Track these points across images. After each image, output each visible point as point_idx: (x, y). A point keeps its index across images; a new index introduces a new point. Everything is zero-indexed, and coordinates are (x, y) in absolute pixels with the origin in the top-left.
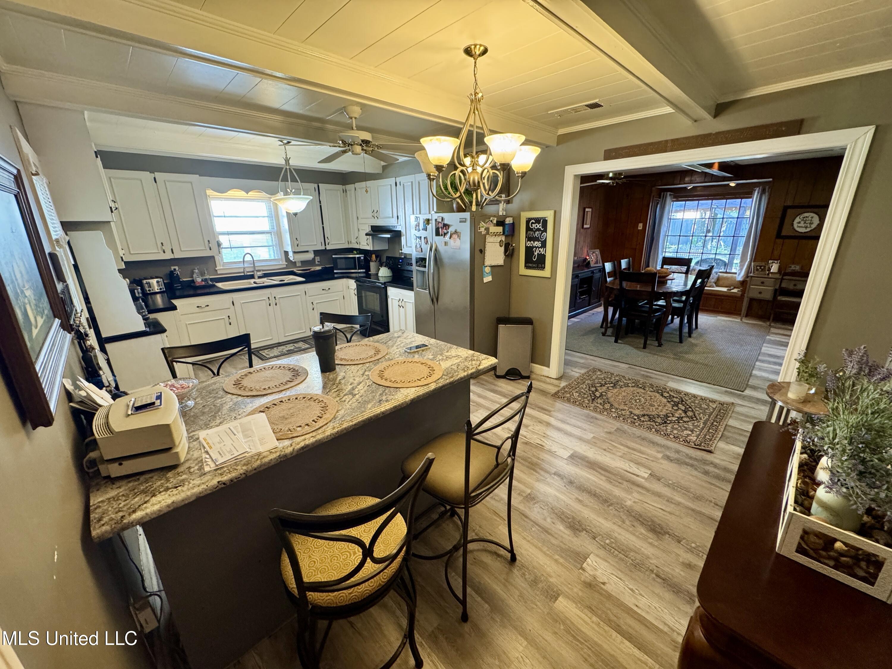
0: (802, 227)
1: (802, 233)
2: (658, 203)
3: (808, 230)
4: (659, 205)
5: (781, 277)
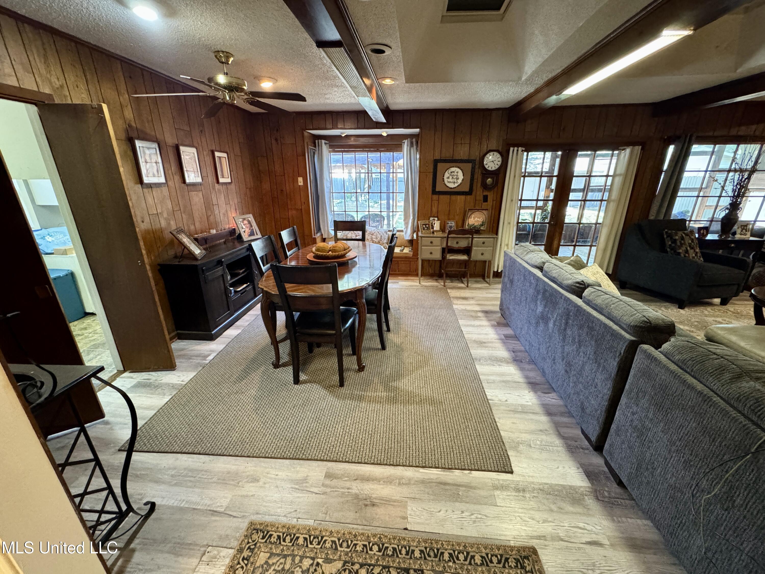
0: (451, 182)
1: (451, 188)
2: (314, 153)
3: (456, 185)
4: (316, 156)
5: (446, 235)
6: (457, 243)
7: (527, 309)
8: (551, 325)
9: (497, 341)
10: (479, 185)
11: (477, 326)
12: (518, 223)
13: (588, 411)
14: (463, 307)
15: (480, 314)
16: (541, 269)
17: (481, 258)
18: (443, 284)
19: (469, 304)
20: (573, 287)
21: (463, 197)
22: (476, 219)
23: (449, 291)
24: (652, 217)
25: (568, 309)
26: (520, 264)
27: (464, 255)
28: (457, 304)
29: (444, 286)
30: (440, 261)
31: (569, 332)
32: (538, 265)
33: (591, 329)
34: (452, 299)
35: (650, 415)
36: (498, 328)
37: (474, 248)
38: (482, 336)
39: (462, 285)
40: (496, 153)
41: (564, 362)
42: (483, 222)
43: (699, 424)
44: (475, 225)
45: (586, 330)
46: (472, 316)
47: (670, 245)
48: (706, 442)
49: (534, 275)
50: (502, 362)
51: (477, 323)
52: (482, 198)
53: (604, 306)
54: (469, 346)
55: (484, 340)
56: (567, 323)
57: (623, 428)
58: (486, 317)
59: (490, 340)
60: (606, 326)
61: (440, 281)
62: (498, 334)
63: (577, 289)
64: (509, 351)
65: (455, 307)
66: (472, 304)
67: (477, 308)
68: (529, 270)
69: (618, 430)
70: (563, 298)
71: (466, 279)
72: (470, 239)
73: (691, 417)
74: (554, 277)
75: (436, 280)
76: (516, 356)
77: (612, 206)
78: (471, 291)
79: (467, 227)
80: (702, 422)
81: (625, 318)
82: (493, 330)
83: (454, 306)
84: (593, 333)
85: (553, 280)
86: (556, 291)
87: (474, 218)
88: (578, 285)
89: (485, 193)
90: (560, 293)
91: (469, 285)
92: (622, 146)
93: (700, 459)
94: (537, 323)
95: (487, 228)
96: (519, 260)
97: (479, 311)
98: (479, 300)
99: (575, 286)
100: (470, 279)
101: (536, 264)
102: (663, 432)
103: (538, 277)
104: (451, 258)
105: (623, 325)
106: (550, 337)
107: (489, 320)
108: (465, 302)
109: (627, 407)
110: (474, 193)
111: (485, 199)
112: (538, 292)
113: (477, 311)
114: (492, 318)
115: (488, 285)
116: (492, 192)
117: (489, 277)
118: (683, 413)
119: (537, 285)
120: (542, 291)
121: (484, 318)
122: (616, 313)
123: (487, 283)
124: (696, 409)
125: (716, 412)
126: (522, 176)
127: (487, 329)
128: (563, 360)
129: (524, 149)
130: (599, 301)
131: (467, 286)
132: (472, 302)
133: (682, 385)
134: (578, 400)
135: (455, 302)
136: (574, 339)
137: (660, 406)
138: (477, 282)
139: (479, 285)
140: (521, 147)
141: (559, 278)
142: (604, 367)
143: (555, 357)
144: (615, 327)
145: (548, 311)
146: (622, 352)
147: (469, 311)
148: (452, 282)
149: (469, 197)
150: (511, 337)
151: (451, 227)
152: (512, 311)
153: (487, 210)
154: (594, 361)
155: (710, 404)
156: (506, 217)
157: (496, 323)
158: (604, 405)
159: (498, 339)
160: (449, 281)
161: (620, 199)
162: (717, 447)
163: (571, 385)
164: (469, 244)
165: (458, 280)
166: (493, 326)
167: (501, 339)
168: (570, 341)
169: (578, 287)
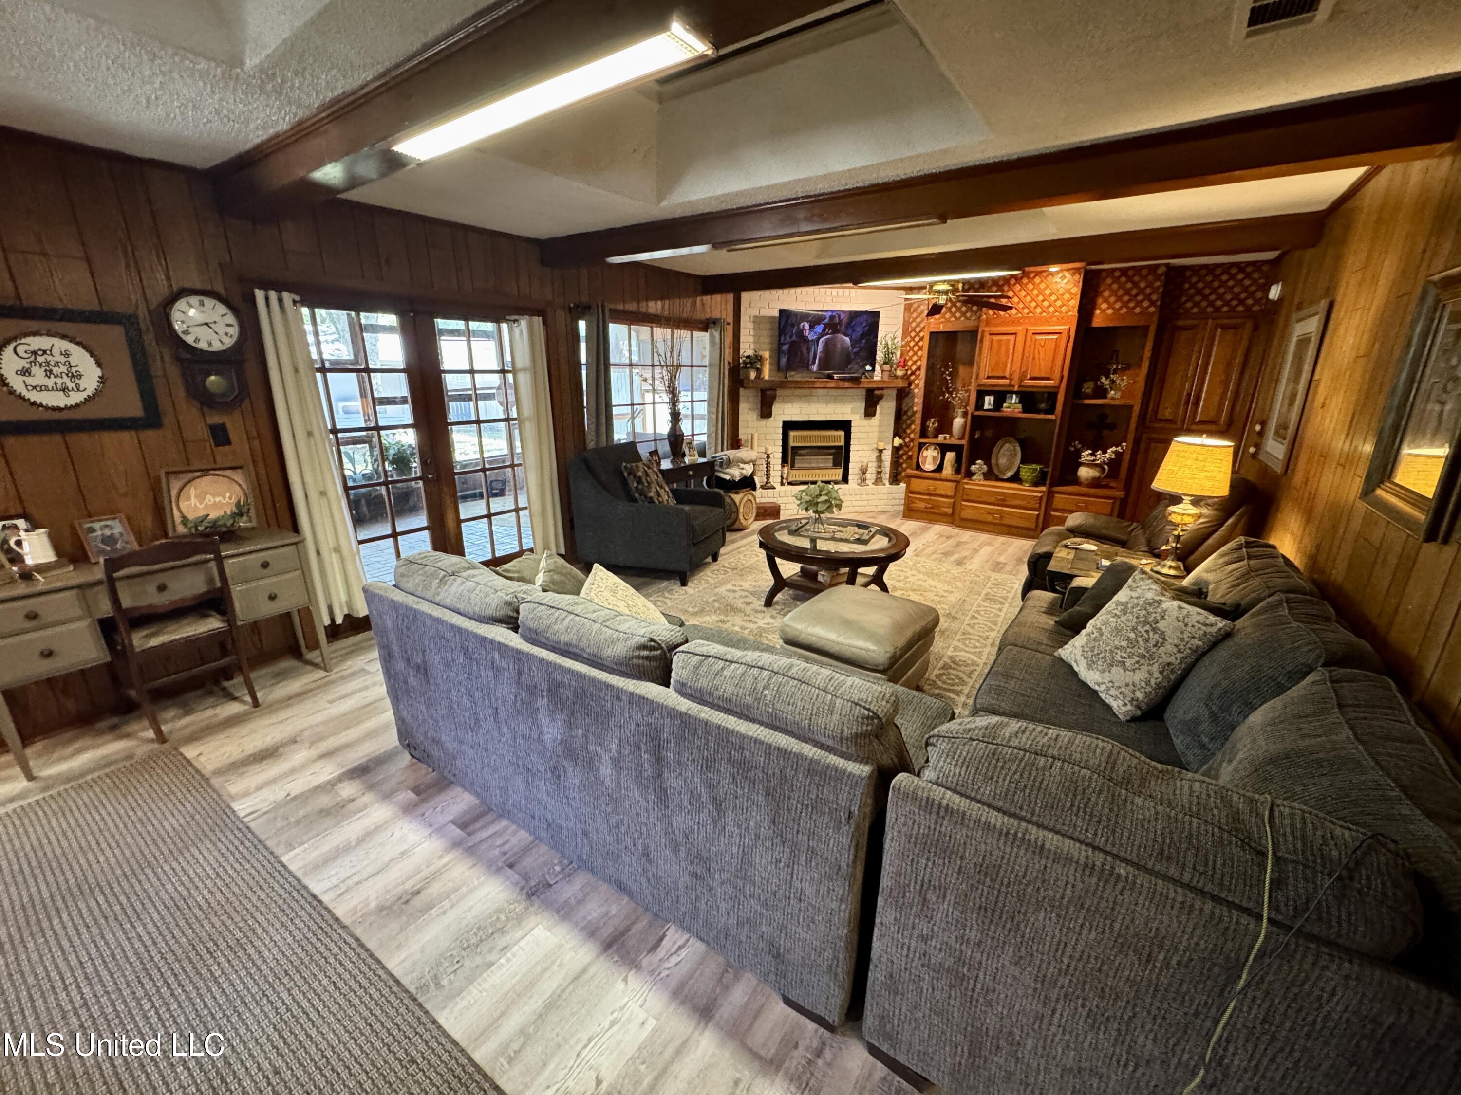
1: (58, 409)
3: (77, 397)
5: (99, 573)
6: (162, 588)
7: (508, 736)
8: (606, 770)
9: (447, 858)
10: (180, 392)
11: (361, 841)
12: (346, 489)
13: (796, 956)
14: (277, 794)
15: (348, 789)
16: (512, 623)
17: (267, 610)
18: (150, 734)
19: (293, 771)
20: (635, 661)
21: (127, 437)
22: (209, 499)
23: (190, 752)
24: (591, 445)
25: (649, 724)
26: (439, 621)
27: (205, 616)
28: (246, 794)
29: (161, 738)
30: (109, 666)
31: (672, 781)
32: (499, 614)
33: (743, 767)
34: (216, 782)
35: (973, 935)
36: (427, 809)
37: (236, 590)
38: (394, 875)
39: (233, 708)
40: (209, 302)
41: (683, 854)
42: (238, 504)
43: (1103, 932)
44: (213, 516)
45: (725, 768)
46: (325, 813)
47: (637, 488)
48: (1133, 964)
49: (501, 647)
50: (502, 931)
51: (351, 829)
52: (206, 434)
53: (749, 700)
54: (371, 945)
55: (408, 886)
56: (659, 760)
57: (905, 976)
58: (371, 787)
59: (425, 873)
60: (783, 752)
61: (133, 727)
62: (439, 831)
63: (647, 663)
64: (499, 870)
65: (241, 808)
66: (304, 766)
67: (327, 771)
68: (476, 636)
69: (892, 983)
70: (624, 698)
71: (239, 680)
72: (213, 564)
73: (1080, 921)
74: (568, 644)
75: (113, 728)
76: (526, 877)
77: (530, 428)
78: (274, 719)
79: (181, 530)
80: (1111, 927)
81: (822, 720)
82: (414, 825)
83: (235, 806)
84: (751, 774)
85: (566, 652)
86: (594, 681)
87: (201, 497)
88: (645, 653)
89: (216, 419)
90: (608, 686)
91: (259, 695)
92: (510, 315)
93: (1128, 1002)
94: (556, 773)
95: (258, 522)
96: (425, 607)
97: (340, 779)
98: (321, 738)
99: (639, 657)
100: (253, 675)
101: (490, 612)
102: (1016, 964)
103: (518, 652)
104: (154, 642)
105: (823, 740)
106: (615, 801)
107: (387, 796)
108: (274, 769)
109: (901, 927)
110: (168, 420)
111: (220, 435)
112: (532, 690)
113: (331, 785)
114: (393, 783)
115: (321, 673)
116: (237, 415)
117: (314, 645)
118: (1058, 916)
119: (520, 673)
120: (544, 687)
121: (368, 798)
122: (792, 712)
123: (316, 666)
124: (1088, 902)
125: (1140, 901)
126: (318, 370)
127: (398, 834)
128: (676, 851)
129: (297, 298)
130: (728, 689)
131: (256, 703)
132: (300, 755)
133: (1037, 857)
134: (754, 937)
135: (235, 786)
136: (695, 798)
137: (994, 911)
138: (281, 676)
139: (294, 686)
140: (290, 291)
141: (583, 643)
142: (812, 851)
143: (646, 847)
144: (809, 751)
145: (585, 736)
146: (855, 809)
147: (302, 798)
148: (187, 713)
149: (149, 435)
150: (476, 819)
151: (110, 540)
152: (451, 746)
153: (241, 467)
154: (777, 841)
155: (1120, 886)
156: (308, 479)
157: (411, 795)
158: (840, 938)
159: (448, 850)
160: (172, 713)
161: (538, 415)
162: (1161, 970)
163: (723, 906)
164: (211, 581)
165: (211, 693)
166: (408, 809)
167: (456, 844)
168: (686, 803)
169: (647, 658)
